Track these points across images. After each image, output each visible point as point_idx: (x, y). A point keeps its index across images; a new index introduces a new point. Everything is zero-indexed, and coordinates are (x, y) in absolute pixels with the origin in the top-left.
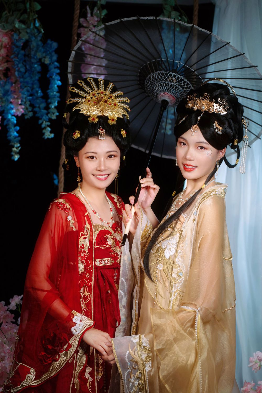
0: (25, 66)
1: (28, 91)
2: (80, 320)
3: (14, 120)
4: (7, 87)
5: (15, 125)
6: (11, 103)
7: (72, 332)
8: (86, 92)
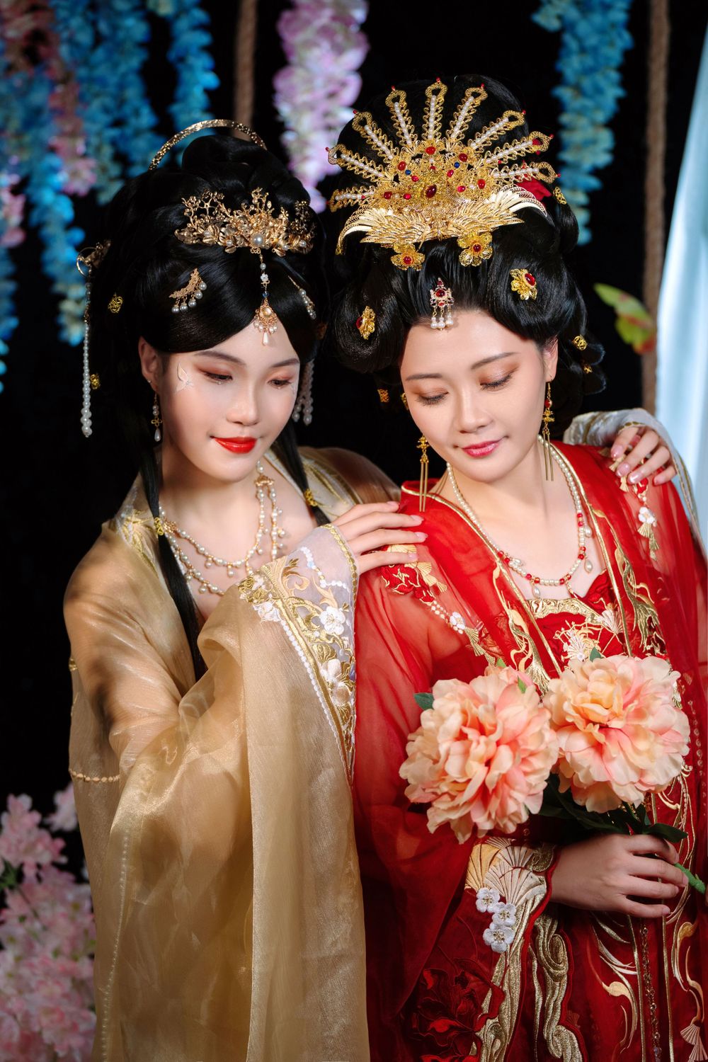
0: (94, 24)
1: (106, 110)
2: (499, 898)
3: (65, 210)
4: (39, 96)
5: (69, 226)
6: (53, 150)
7: (490, 947)
8: (379, 161)
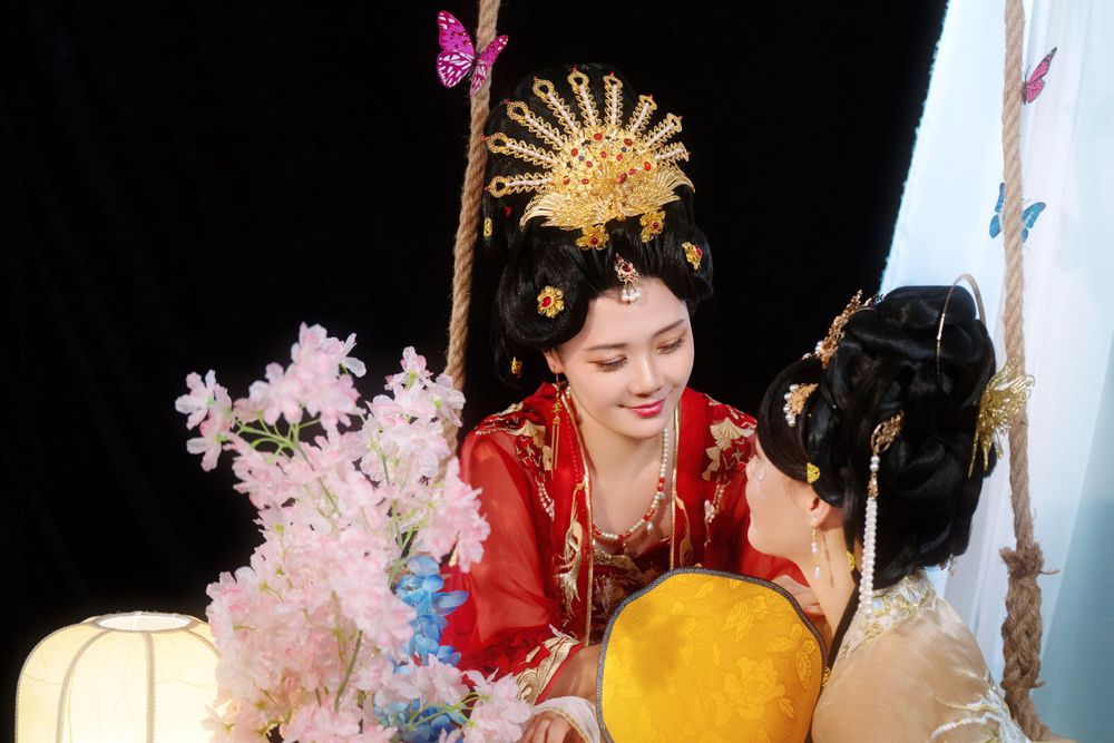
8: (548, 148)
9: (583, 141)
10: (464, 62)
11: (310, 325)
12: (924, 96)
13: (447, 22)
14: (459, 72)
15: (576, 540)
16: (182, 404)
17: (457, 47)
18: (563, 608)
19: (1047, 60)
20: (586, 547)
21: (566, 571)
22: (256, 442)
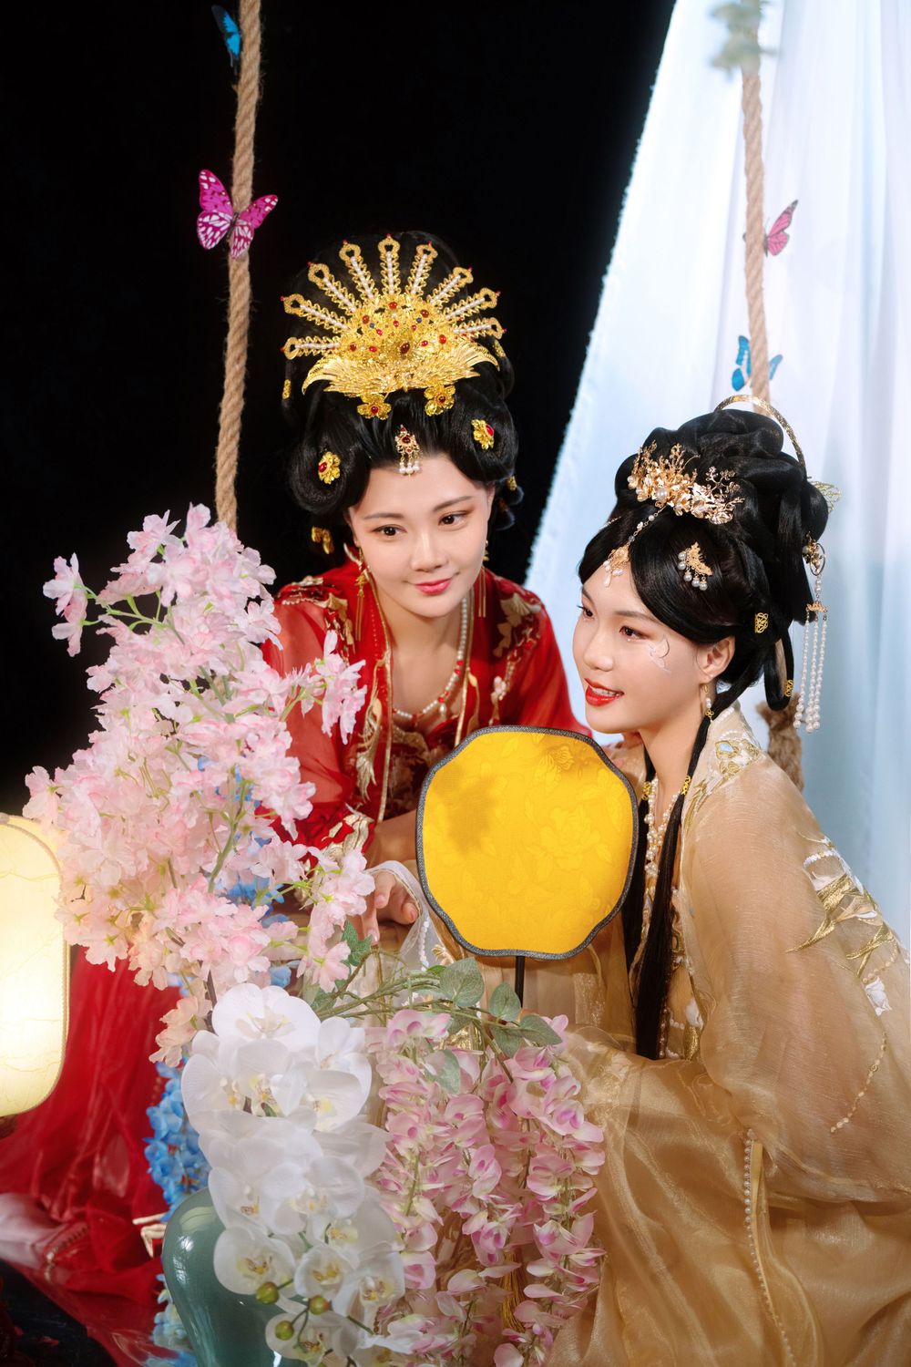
8: (341, 313)
9: (377, 308)
10: (223, 222)
11: (195, 504)
12: (612, 243)
13: (208, 182)
14: (218, 233)
15: (374, 717)
16: (49, 589)
17: (216, 207)
18: (358, 791)
19: (788, 213)
20: (384, 724)
21: (363, 750)
22: (133, 625)
